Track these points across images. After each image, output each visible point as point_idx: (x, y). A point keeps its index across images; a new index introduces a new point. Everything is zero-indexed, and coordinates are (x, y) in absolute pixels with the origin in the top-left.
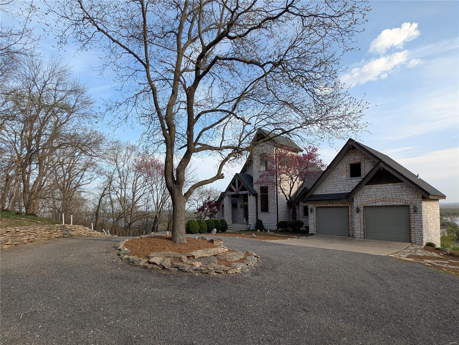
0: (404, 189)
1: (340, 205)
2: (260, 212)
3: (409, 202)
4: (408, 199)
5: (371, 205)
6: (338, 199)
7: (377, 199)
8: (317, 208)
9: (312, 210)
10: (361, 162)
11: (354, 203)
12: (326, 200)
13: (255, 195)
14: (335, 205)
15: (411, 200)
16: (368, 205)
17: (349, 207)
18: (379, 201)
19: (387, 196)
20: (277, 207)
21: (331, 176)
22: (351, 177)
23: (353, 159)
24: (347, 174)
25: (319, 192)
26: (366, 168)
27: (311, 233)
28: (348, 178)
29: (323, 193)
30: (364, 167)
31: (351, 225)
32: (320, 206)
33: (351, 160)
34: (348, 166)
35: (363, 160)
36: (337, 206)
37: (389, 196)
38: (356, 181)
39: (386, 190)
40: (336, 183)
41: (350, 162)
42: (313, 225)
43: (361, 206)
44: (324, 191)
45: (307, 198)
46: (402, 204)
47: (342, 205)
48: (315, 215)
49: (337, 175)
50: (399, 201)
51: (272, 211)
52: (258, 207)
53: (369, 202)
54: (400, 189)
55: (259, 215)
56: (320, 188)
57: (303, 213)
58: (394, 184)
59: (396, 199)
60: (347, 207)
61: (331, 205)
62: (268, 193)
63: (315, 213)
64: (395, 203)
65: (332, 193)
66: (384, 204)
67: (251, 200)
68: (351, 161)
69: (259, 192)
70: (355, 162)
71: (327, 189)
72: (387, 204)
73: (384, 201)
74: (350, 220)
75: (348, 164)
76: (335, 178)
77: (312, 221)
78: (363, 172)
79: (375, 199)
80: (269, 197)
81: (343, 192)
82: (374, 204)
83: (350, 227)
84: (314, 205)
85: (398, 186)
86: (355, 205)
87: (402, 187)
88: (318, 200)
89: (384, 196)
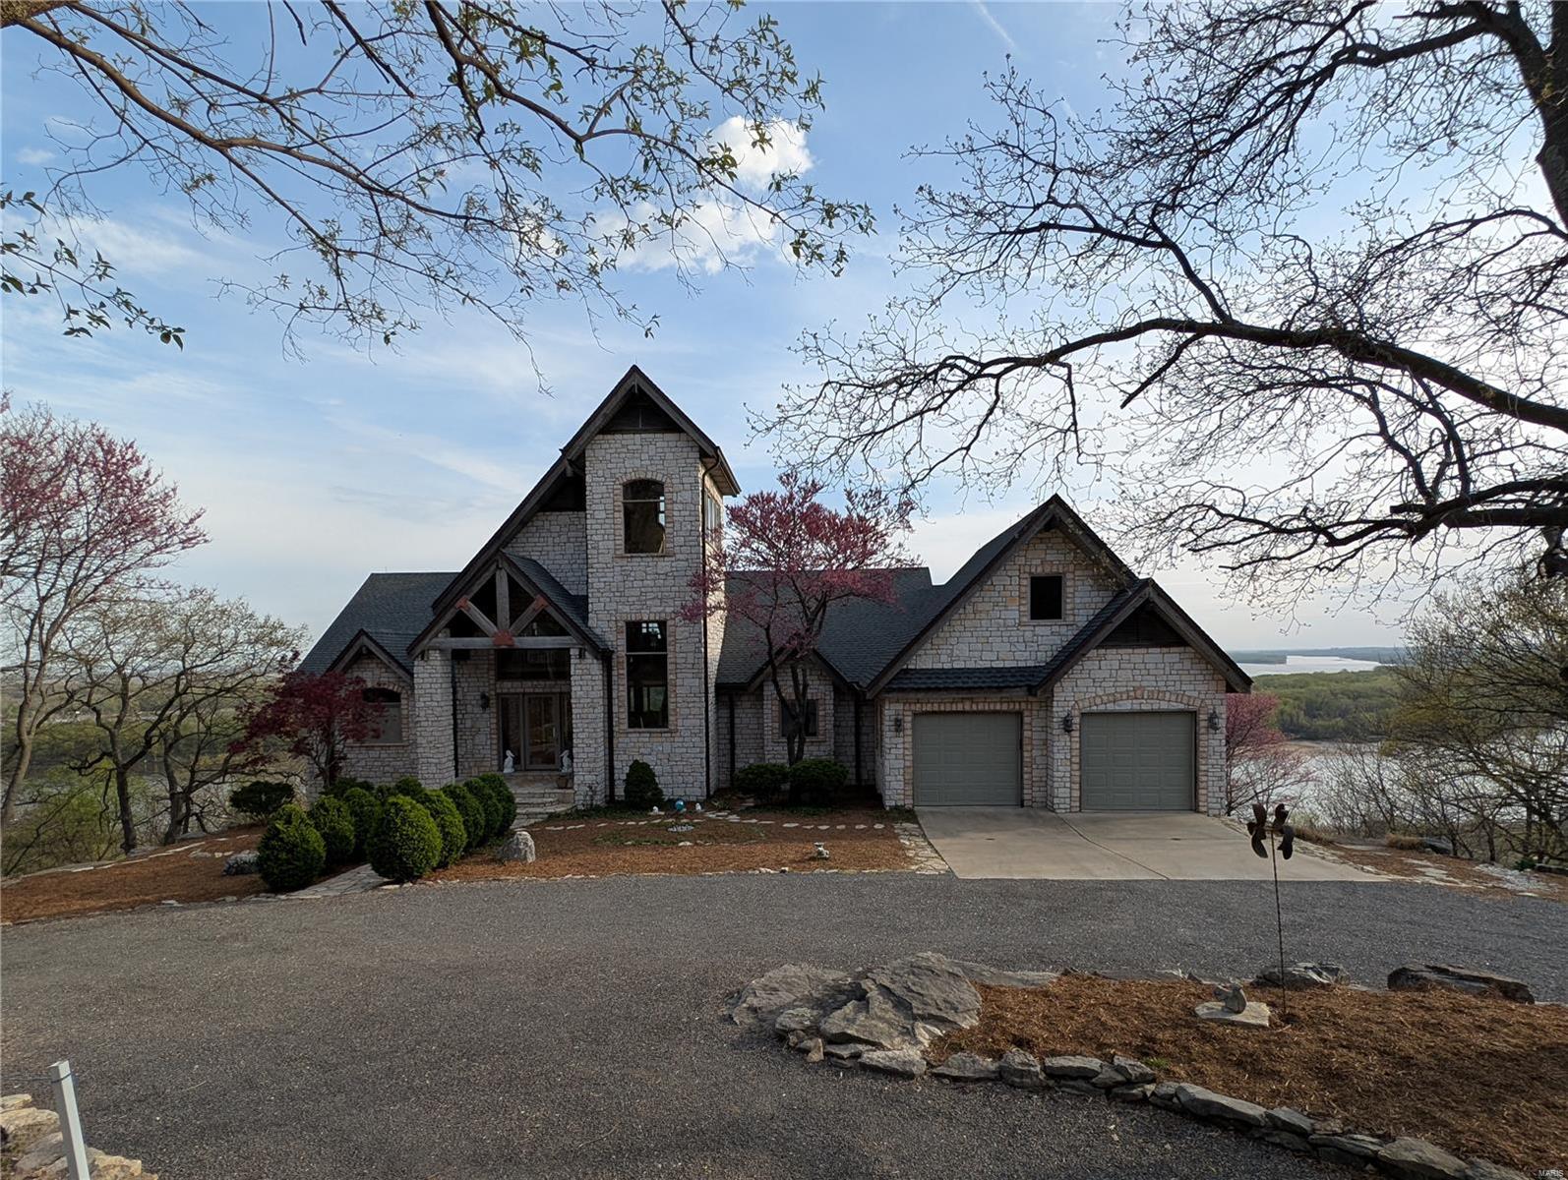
0: (1187, 664)
3: (1198, 703)
4: (1196, 694)
5: (1102, 708)
7: (1121, 693)
8: (916, 714)
10: (1064, 573)
11: (1055, 703)
14: (981, 707)
15: (1202, 696)
16: (1095, 708)
18: (1125, 696)
19: (1144, 684)
21: (969, 608)
23: (1044, 560)
24: (1022, 608)
25: (927, 660)
26: (1078, 595)
28: (1025, 619)
29: (940, 666)
30: (1071, 590)
31: (1029, 770)
32: (928, 707)
33: (1034, 562)
34: (1025, 582)
35: (1071, 567)
36: (987, 708)
37: (1149, 683)
38: (1046, 631)
39: (1142, 666)
40: (988, 634)
41: (1033, 570)
43: (1077, 713)
44: (944, 658)
45: (890, 682)
46: (1182, 706)
48: (909, 738)
49: (988, 607)
50: (1173, 698)
53: (1098, 701)
54: (1176, 667)
56: (929, 646)
58: (1165, 650)
59: (1168, 694)
60: (1020, 714)
63: (909, 731)
64: (1164, 706)
66: (1136, 707)
68: (1036, 566)
70: (1049, 570)
71: (956, 652)
72: (1145, 707)
73: (1136, 698)
74: (1026, 754)
75: (1027, 575)
76: (983, 616)
78: (1069, 607)
79: (1112, 690)
81: (1008, 664)
82: (1110, 707)
83: (1026, 776)
84: (907, 707)
85: (1173, 655)
86: (1059, 710)
87: (1181, 661)
89: (1137, 684)
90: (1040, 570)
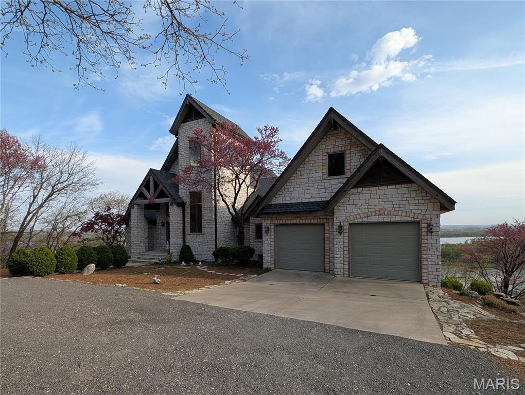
0: (413, 194)
1: (312, 222)
2: (189, 232)
3: (420, 217)
4: (419, 211)
5: (361, 220)
6: (310, 211)
7: (371, 212)
8: (276, 226)
9: (268, 230)
10: (345, 151)
11: (335, 219)
12: (291, 213)
13: (182, 205)
14: (304, 221)
15: (423, 213)
16: (356, 221)
17: (326, 224)
18: (373, 214)
19: (385, 206)
20: (216, 225)
21: (299, 173)
22: (330, 175)
23: (333, 145)
24: (324, 171)
25: (279, 200)
26: (353, 162)
27: (266, 267)
28: (325, 176)
29: (285, 202)
30: (349, 159)
31: (328, 254)
32: (281, 222)
33: (329, 147)
34: (325, 158)
35: (349, 147)
36: (307, 222)
37: (389, 205)
38: (336, 181)
39: (384, 196)
40: (307, 185)
41: (329, 151)
42: (269, 255)
43: (346, 223)
44: (287, 198)
45: (261, 210)
46: (410, 219)
47: (316, 221)
48: (273, 237)
49: (308, 172)
50: (404, 214)
51: (208, 231)
52: (186, 225)
53: (358, 217)
54: (406, 195)
55: (188, 238)
56: (280, 193)
57: (254, 234)
58: (398, 186)
59: (400, 212)
60: (323, 225)
61: (298, 222)
62: (202, 201)
63: (273, 234)
64: (398, 219)
65: (299, 201)
66: (381, 220)
67: (175, 214)
68: (330, 149)
69: (187, 200)
70: (337, 150)
71: (293, 195)
72: (386, 220)
73: (380, 215)
74: (326, 246)
75: (325, 154)
76: (305, 176)
77: (269, 248)
78: (348, 168)
79: (366, 211)
80: (202, 209)
81: (317, 200)
82: (365, 220)
83: (326, 257)
84: (272, 222)
85: (403, 189)
86: (336, 222)
87: (409, 192)
88: (278, 213)
89: (381, 207)
90: (332, 150)
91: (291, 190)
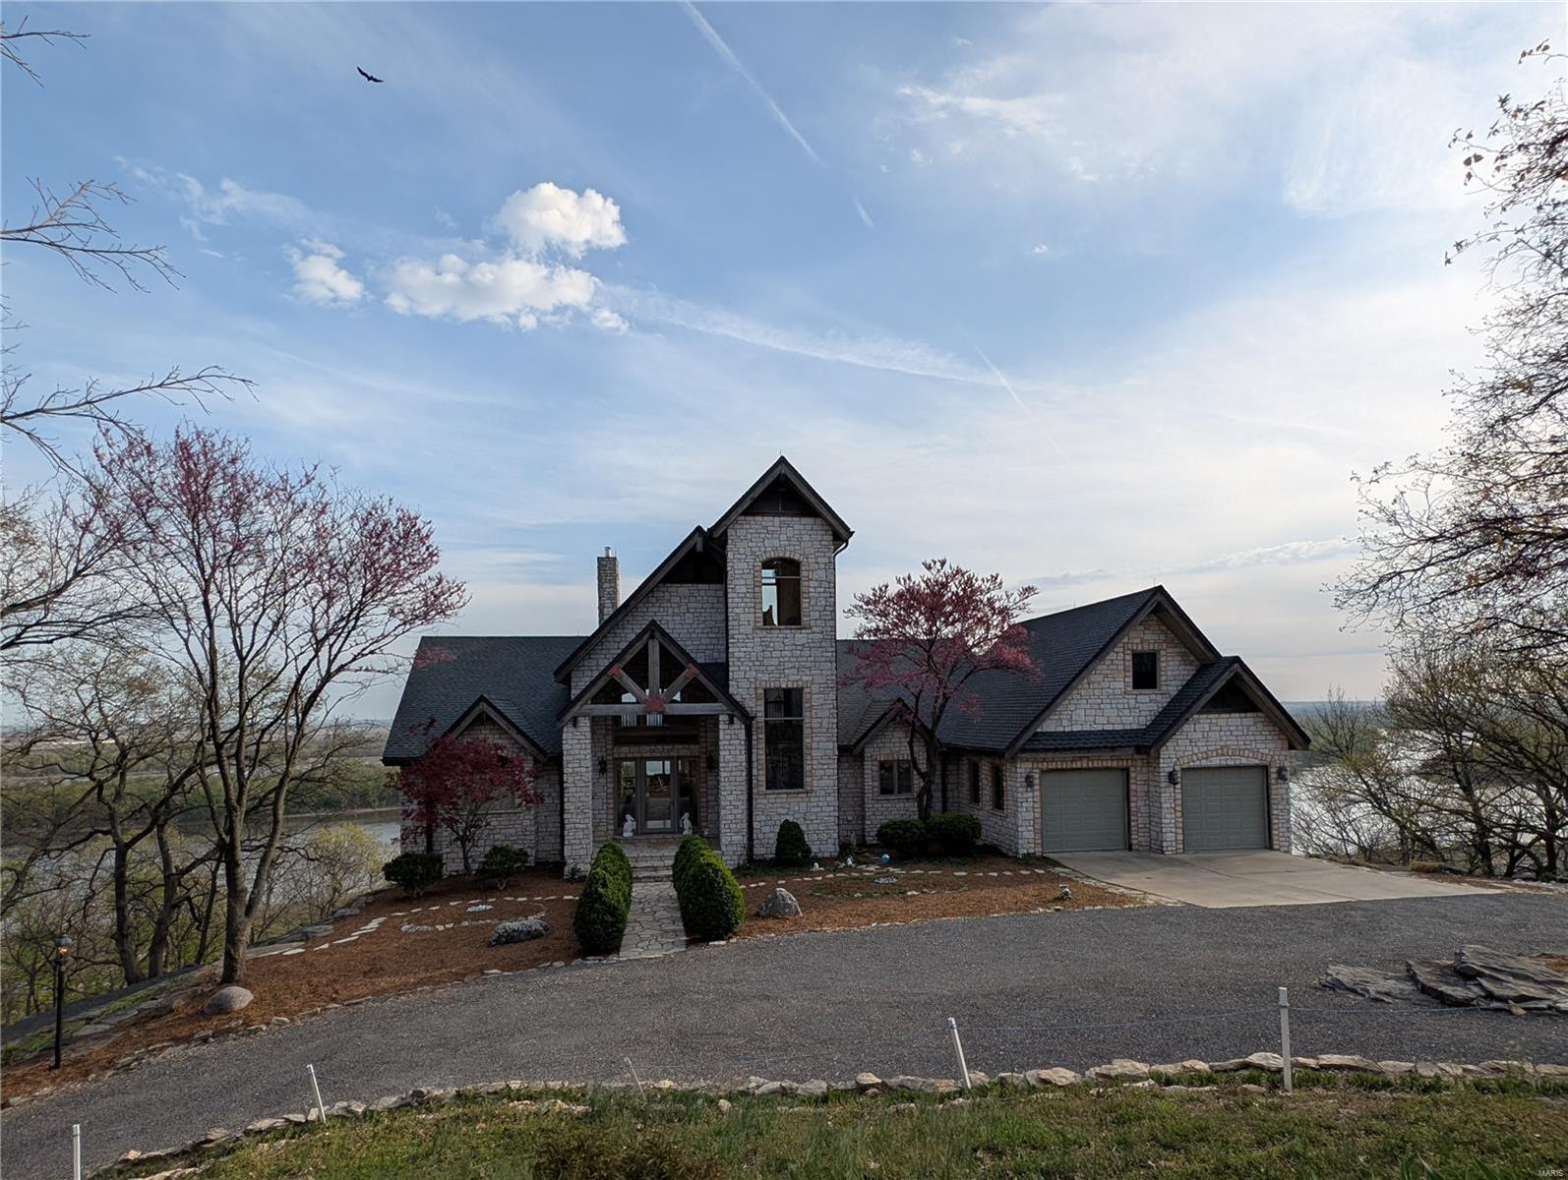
0: (1260, 726)
4: (1267, 751)
5: (1198, 763)
7: (1211, 751)
8: (1042, 771)
11: (1161, 760)
12: (1081, 750)
14: (1095, 765)
15: (1272, 753)
16: (1192, 764)
17: (1132, 769)
18: (1214, 754)
22: (1136, 686)
24: (1126, 680)
25: (1053, 725)
26: (1169, 668)
28: (1129, 689)
30: (1164, 664)
32: (1053, 766)
33: (1135, 641)
34: (1127, 658)
35: (1165, 644)
36: (1100, 764)
37: (1232, 743)
38: (1145, 699)
39: (1226, 729)
41: (1135, 648)
43: (1179, 768)
45: (1024, 745)
49: (1100, 678)
50: (1250, 754)
53: (1195, 758)
54: (1252, 728)
56: (1052, 713)
58: (1243, 715)
59: (1246, 751)
60: (1126, 770)
61: (1085, 765)
65: (1087, 728)
66: (1223, 763)
68: (1137, 644)
71: (1075, 718)
72: (1229, 763)
73: (1223, 756)
75: (1129, 652)
76: (1096, 686)
79: (1205, 749)
82: (1204, 763)
83: (1137, 825)
84: (1034, 765)
85: (1248, 719)
86: (1164, 765)
87: (1256, 724)
88: (1056, 750)
90: (1140, 647)
91: (1072, 708)
